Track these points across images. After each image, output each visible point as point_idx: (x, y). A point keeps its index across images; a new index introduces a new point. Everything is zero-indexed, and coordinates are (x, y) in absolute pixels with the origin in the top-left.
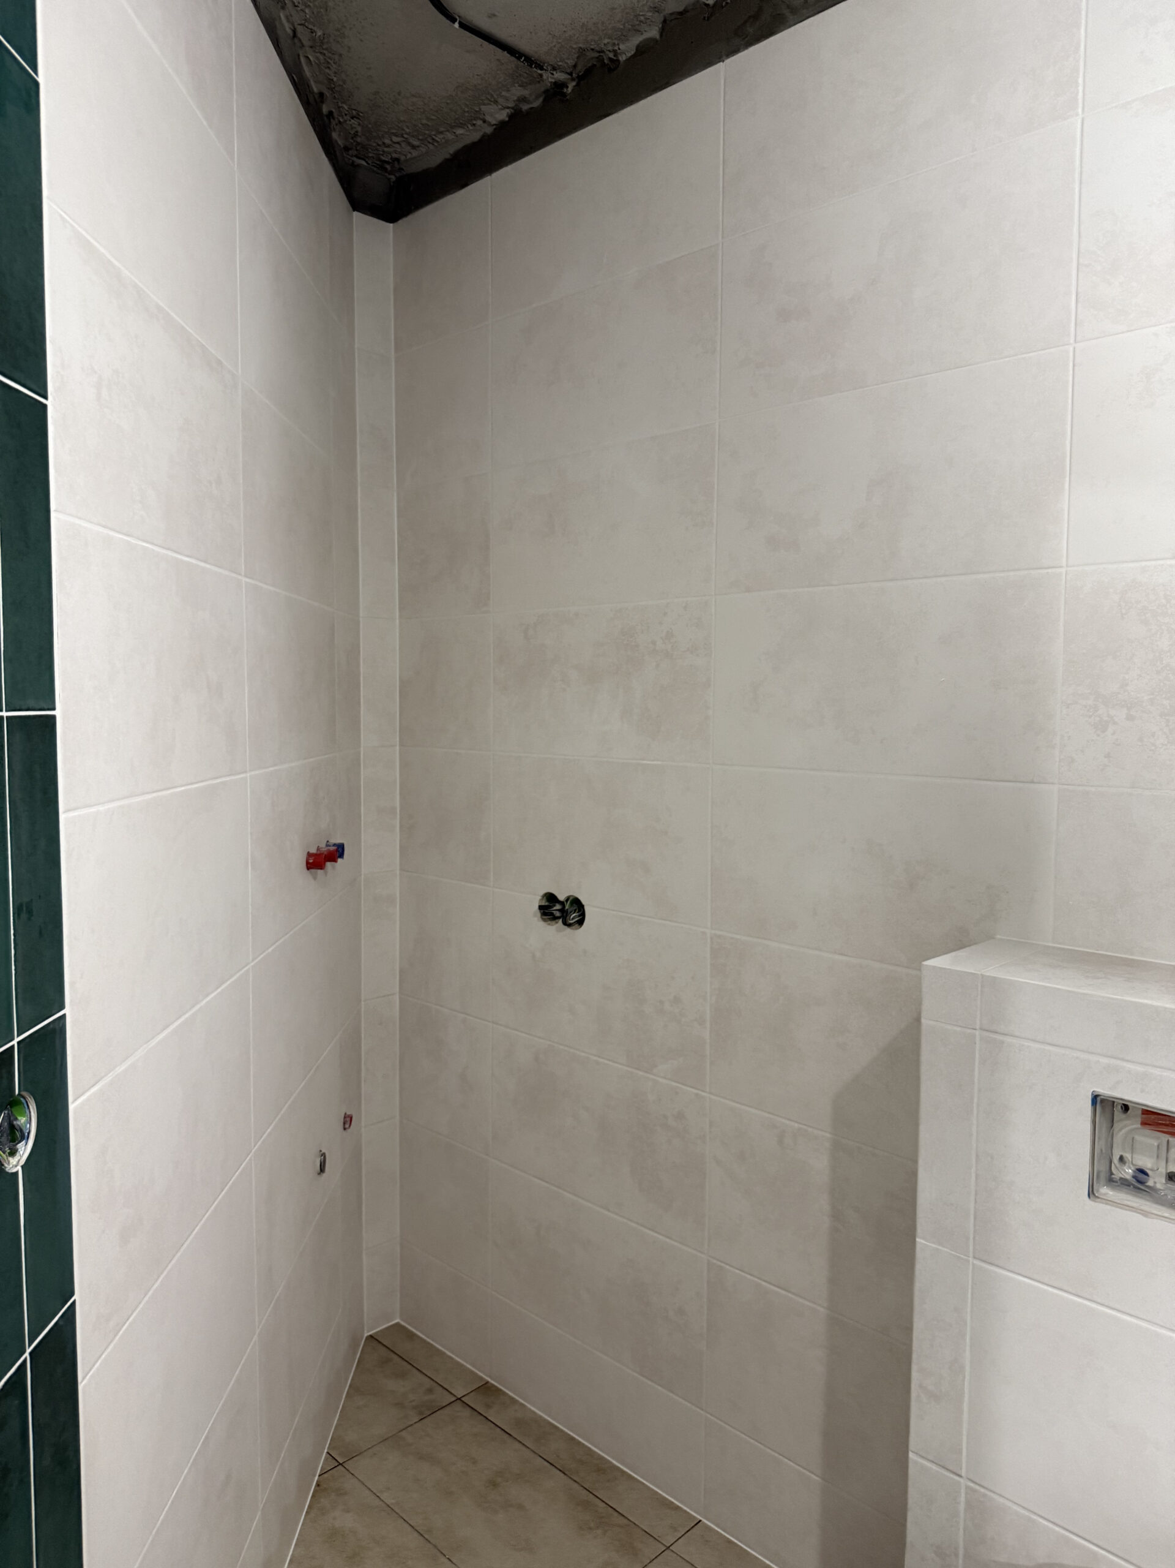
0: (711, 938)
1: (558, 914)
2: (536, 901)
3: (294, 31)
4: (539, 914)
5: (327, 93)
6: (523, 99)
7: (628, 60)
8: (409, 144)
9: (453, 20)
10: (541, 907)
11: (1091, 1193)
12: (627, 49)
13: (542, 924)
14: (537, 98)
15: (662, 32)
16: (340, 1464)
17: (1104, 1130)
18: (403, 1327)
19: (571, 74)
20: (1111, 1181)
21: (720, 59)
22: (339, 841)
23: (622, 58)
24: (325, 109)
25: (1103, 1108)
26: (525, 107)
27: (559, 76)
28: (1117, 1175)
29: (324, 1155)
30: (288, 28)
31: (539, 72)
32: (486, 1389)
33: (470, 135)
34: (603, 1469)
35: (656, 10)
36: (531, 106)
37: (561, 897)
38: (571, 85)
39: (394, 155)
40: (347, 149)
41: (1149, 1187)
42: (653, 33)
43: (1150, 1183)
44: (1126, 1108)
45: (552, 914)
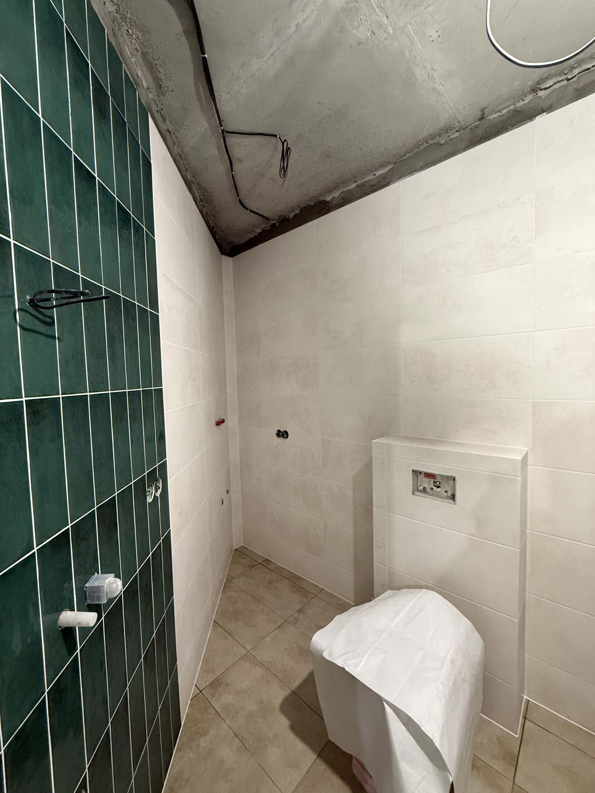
0: (321, 439)
1: (281, 435)
2: (275, 432)
3: (207, 213)
4: (276, 435)
5: (215, 227)
6: (265, 227)
7: (293, 218)
8: (236, 237)
9: (247, 210)
10: (277, 434)
11: (413, 494)
12: (292, 215)
13: (277, 438)
14: (269, 227)
15: (300, 211)
16: (230, 581)
17: (416, 480)
18: (244, 546)
19: (277, 221)
20: (418, 491)
21: (315, 219)
22: (223, 418)
23: (291, 218)
24: (214, 230)
25: (415, 473)
26: (266, 229)
27: (275, 222)
28: (419, 489)
29: (223, 499)
30: (205, 212)
31: (269, 221)
32: (267, 560)
33: (251, 236)
34: (298, 578)
35: (299, 206)
36: (267, 229)
37: (282, 431)
38: (278, 224)
39: (232, 241)
40: (220, 239)
41: (427, 491)
42: (298, 212)
43: (427, 490)
44: (420, 473)
45: (279, 435)
